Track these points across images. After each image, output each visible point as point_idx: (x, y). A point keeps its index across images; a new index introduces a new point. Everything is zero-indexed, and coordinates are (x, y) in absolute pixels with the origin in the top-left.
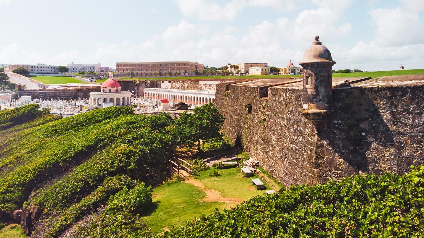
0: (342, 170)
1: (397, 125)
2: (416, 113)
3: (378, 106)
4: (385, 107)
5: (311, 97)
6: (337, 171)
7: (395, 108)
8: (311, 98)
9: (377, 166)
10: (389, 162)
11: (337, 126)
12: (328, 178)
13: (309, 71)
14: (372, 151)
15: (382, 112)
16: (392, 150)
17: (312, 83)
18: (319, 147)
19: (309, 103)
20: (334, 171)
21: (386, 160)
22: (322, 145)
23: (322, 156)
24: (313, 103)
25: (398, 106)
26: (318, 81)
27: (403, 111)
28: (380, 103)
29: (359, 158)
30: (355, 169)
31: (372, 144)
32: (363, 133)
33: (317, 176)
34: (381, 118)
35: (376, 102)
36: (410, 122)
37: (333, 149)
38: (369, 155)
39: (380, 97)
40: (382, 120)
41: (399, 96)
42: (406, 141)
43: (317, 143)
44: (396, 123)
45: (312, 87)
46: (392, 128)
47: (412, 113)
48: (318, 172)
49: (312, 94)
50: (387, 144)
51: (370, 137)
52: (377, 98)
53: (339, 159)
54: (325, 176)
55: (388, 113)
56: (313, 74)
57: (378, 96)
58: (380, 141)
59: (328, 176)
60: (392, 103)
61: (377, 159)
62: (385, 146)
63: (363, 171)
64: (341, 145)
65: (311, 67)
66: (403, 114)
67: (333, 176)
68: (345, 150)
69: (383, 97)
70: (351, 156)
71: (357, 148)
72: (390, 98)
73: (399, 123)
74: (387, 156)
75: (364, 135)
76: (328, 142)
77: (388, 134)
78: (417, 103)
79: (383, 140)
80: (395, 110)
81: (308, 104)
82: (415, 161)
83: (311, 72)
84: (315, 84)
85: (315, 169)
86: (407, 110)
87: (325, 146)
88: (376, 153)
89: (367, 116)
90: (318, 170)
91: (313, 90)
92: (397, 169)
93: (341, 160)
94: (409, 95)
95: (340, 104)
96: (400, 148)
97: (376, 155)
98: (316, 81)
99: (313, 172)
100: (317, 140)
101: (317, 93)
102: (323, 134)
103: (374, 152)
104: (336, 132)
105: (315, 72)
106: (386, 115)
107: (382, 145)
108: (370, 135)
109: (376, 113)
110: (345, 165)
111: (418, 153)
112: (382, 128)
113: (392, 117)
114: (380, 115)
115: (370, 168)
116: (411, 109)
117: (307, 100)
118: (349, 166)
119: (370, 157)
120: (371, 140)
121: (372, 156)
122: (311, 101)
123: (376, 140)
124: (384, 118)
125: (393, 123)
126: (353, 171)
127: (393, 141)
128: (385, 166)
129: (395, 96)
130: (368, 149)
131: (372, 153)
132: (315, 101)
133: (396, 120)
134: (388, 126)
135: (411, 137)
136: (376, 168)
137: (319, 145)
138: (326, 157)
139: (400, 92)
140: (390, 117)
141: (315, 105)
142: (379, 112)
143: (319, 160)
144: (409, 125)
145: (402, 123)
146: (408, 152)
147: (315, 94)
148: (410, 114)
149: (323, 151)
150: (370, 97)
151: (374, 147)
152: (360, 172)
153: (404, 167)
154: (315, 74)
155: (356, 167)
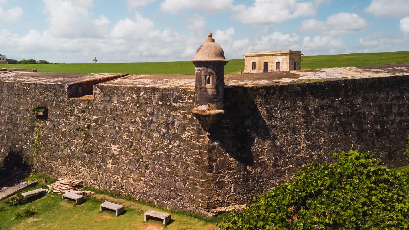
0: (233, 169)
1: (271, 119)
2: (283, 108)
3: (257, 103)
4: (262, 105)
5: (212, 97)
6: (229, 171)
7: (269, 105)
8: (212, 99)
9: (260, 159)
10: (268, 153)
11: (226, 125)
12: (221, 180)
13: (211, 70)
14: (256, 146)
15: (260, 109)
16: (269, 142)
17: (213, 83)
18: (212, 149)
19: (210, 104)
20: (226, 172)
21: (266, 152)
22: (214, 147)
23: (214, 158)
24: (214, 104)
25: (270, 103)
26: (219, 81)
27: (274, 107)
28: (259, 101)
29: (246, 154)
30: (244, 165)
31: (255, 139)
32: (247, 130)
33: (212, 180)
34: (259, 114)
35: (256, 100)
36: (279, 116)
37: (224, 149)
38: (254, 149)
39: (258, 95)
40: (261, 116)
41: (271, 94)
42: (278, 132)
43: (209, 146)
44: (270, 118)
45: (213, 87)
46: (268, 122)
47: (280, 108)
48: (213, 176)
49: (213, 95)
50: (266, 137)
51: (252, 133)
52: (256, 97)
53: (230, 159)
54: (219, 179)
55: (264, 110)
56: (214, 73)
57: (257, 94)
58: (261, 135)
59: (222, 178)
60: (267, 100)
61: (260, 153)
62: (264, 140)
63: (250, 166)
64: (231, 144)
65: (213, 66)
66: (274, 110)
67: (226, 176)
68: (234, 149)
69: (260, 95)
70: (240, 153)
71: (244, 145)
72: (265, 96)
73: (272, 118)
74: (266, 148)
75: (248, 131)
76: (219, 143)
77: (265, 128)
78: (283, 100)
79: (262, 134)
80: (269, 107)
81: (208, 105)
82: (284, 149)
83: (212, 71)
84: (216, 84)
85: (209, 174)
86: (276, 106)
87: (217, 148)
88: (258, 147)
89: (250, 113)
90: (212, 174)
91: (214, 90)
92: (273, 158)
93: (232, 159)
94: (278, 93)
95: (227, 103)
96: (274, 140)
97: (259, 148)
98: (217, 81)
99: (208, 177)
100: (209, 142)
101: (217, 93)
102: (214, 136)
103: (257, 147)
104: (225, 131)
105: (217, 72)
106: (263, 111)
107: (262, 139)
108: (252, 132)
109: (255, 110)
110: (236, 163)
111: (285, 142)
112: (261, 124)
113: (267, 113)
114: (259, 111)
115: (255, 162)
116: (279, 105)
117: (207, 101)
118: (239, 163)
119: (254, 152)
120: (254, 135)
121: (256, 150)
122: (212, 102)
123: (258, 136)
124: (262, 114)
125: (268, 117)
126: (243, 167)
127: (269, 134)
128: (265, 157)
129: (269, 94)
130: (253, 145)
131: (256, 148)
132: (215, 101)
133: (270, 116)
134: (265, 121)
135: (280, 129)
136: (259, 161)
137: (211, 147)
138: (219, 159)
139: (272, 91)
140: (266, 113)
141: (216, 106)
142: (258, 109)
143: (212, 164)
144: (279, 119)
145: (274, 118)
146: (280, 142)
147: (216, 94)
148: (279, 109)
149: (216, 153)
150: (251, 95)
151: (256, 142)
152: (248, 167)
153: (278, 155)
154: (216, 73)
155: (244, 163)
